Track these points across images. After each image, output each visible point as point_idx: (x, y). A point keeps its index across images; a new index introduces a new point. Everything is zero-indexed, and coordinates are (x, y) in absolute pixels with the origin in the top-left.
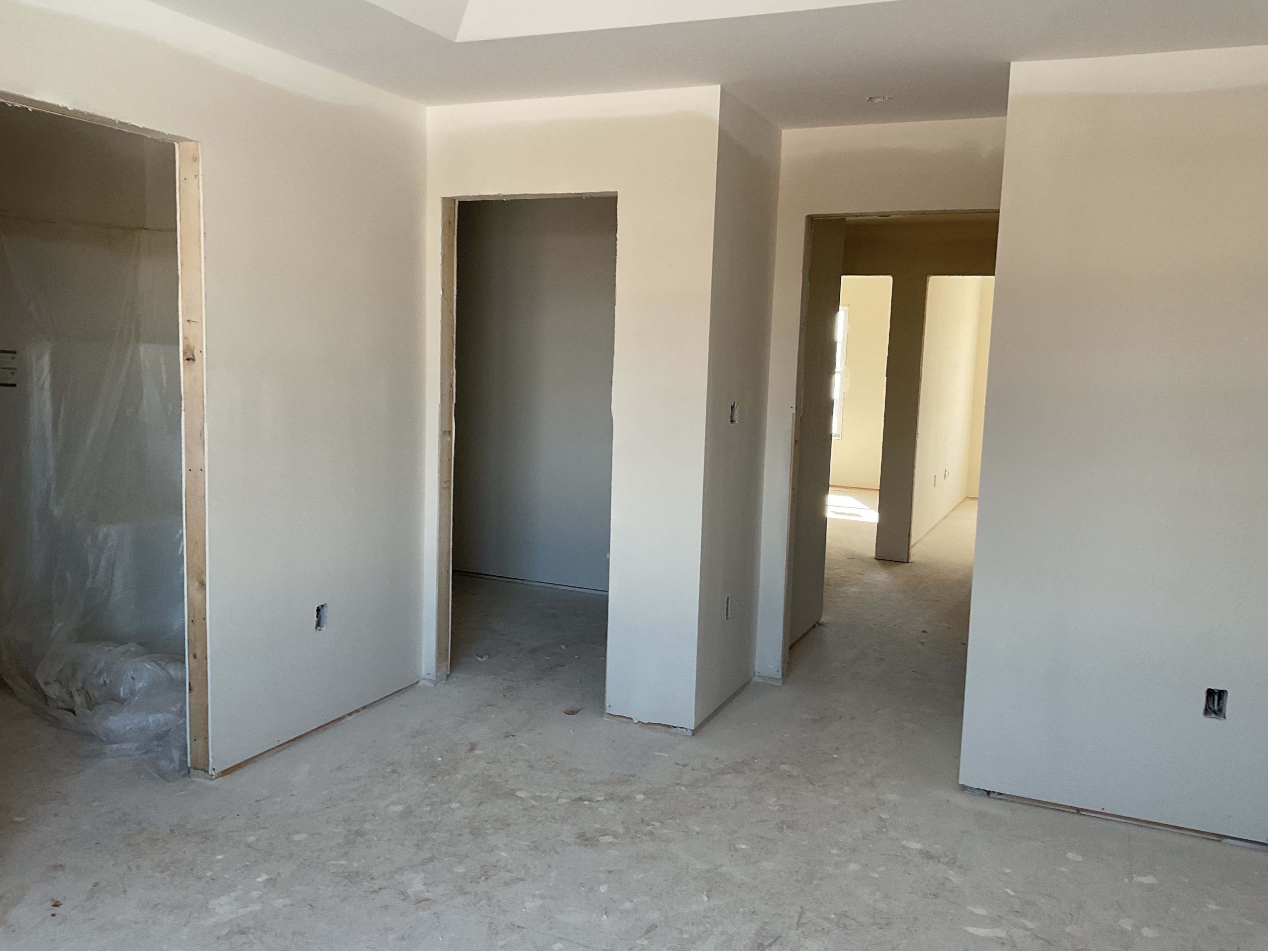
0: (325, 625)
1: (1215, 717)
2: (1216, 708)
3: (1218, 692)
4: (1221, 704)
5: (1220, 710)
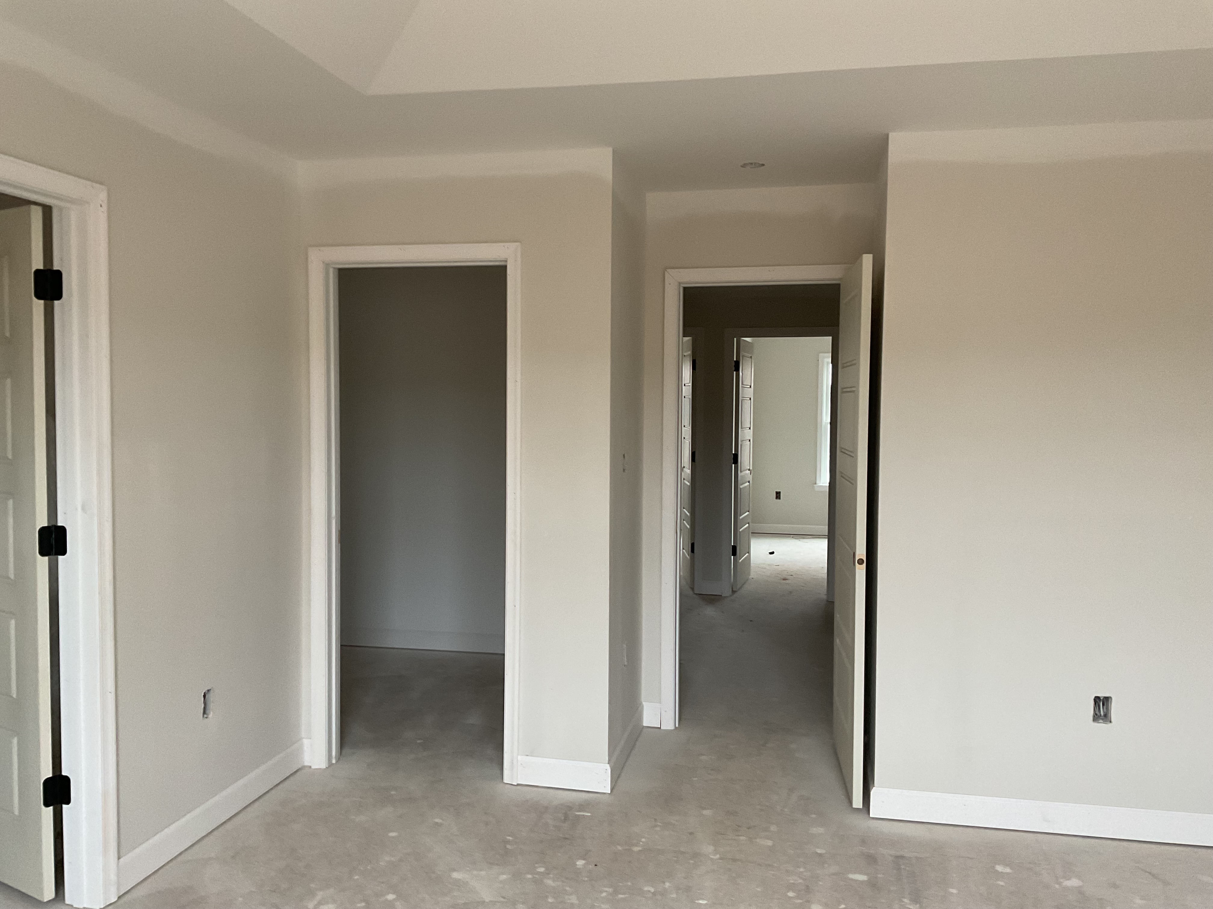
0: (211, 713)
1: (1102, 722)
2: (1102, 713)
3: (1103, 700)
4: (1105, 710)
5: (1105, 715)
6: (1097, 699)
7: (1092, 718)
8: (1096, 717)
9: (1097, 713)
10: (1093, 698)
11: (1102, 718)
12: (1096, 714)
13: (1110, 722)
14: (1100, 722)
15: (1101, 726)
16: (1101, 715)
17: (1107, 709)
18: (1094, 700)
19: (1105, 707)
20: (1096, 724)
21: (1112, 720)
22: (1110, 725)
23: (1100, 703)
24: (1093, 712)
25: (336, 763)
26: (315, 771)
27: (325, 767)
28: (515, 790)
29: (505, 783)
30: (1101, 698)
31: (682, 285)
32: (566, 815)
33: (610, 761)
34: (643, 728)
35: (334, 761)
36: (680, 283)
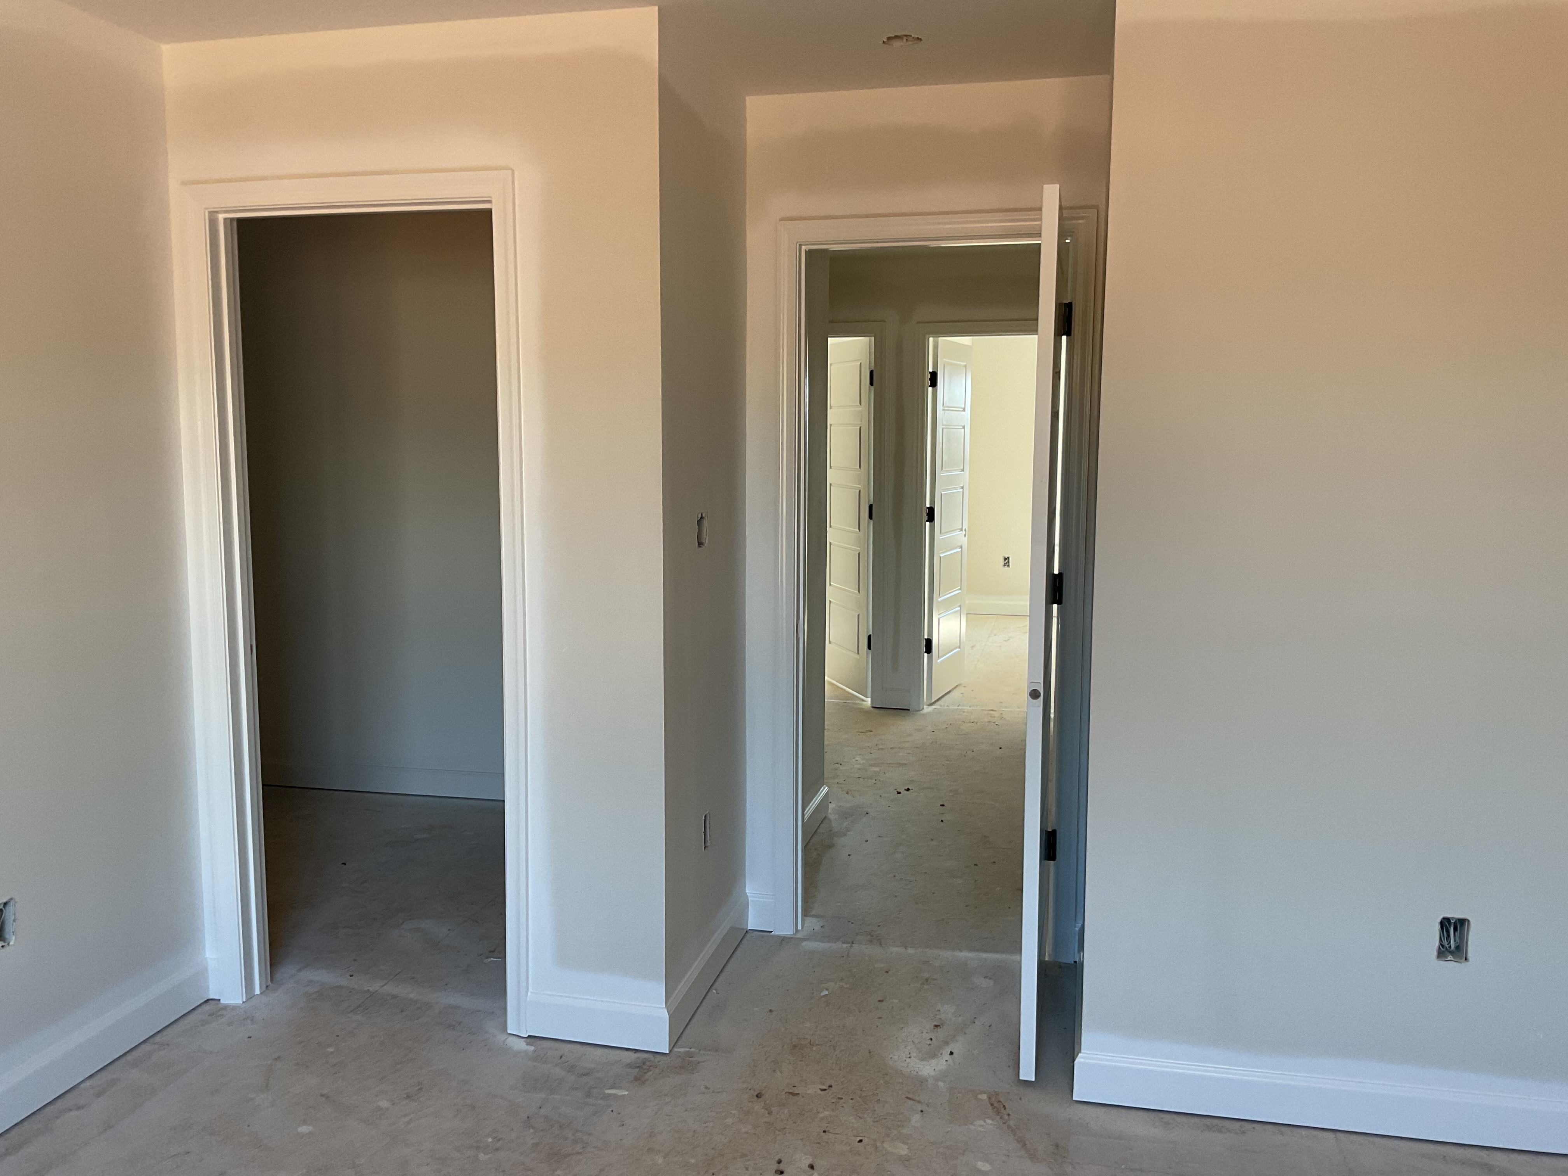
0: (13, 936)
1: (1452, 959)
2: (1453, 947)
3: (1454, 923)
4: (1458, 940)
5: (1458, 948)
6: (1445, 923)
7: (1435, 953)
8: (1443, 952)
9: (1445, 943)
10: (1439, 920)
11: (1452, 953)
12: (1443, 946)
13: (1466, 959)
14: (1449, 959)
15: (1450, 966)
16: (1450, 947)
17: (1462, 937)
18: (1442, 924)
19: (1457, 934)
20: (1442, 963)
21: (1470, 955)
22: (1465, 964)
23: (1450, 927)
24: (1437, 943)
25: (261, 993)
26: (226, 1007)
27: (244, 1002)
28: (521, 1045)
29: (509, 1032)
30: (1452, 921)
31: (803, 247)
32: (589, 1095)
33: (669, 1003)
34: (747, 931)
35: (257, 992)
36: (800, 243)
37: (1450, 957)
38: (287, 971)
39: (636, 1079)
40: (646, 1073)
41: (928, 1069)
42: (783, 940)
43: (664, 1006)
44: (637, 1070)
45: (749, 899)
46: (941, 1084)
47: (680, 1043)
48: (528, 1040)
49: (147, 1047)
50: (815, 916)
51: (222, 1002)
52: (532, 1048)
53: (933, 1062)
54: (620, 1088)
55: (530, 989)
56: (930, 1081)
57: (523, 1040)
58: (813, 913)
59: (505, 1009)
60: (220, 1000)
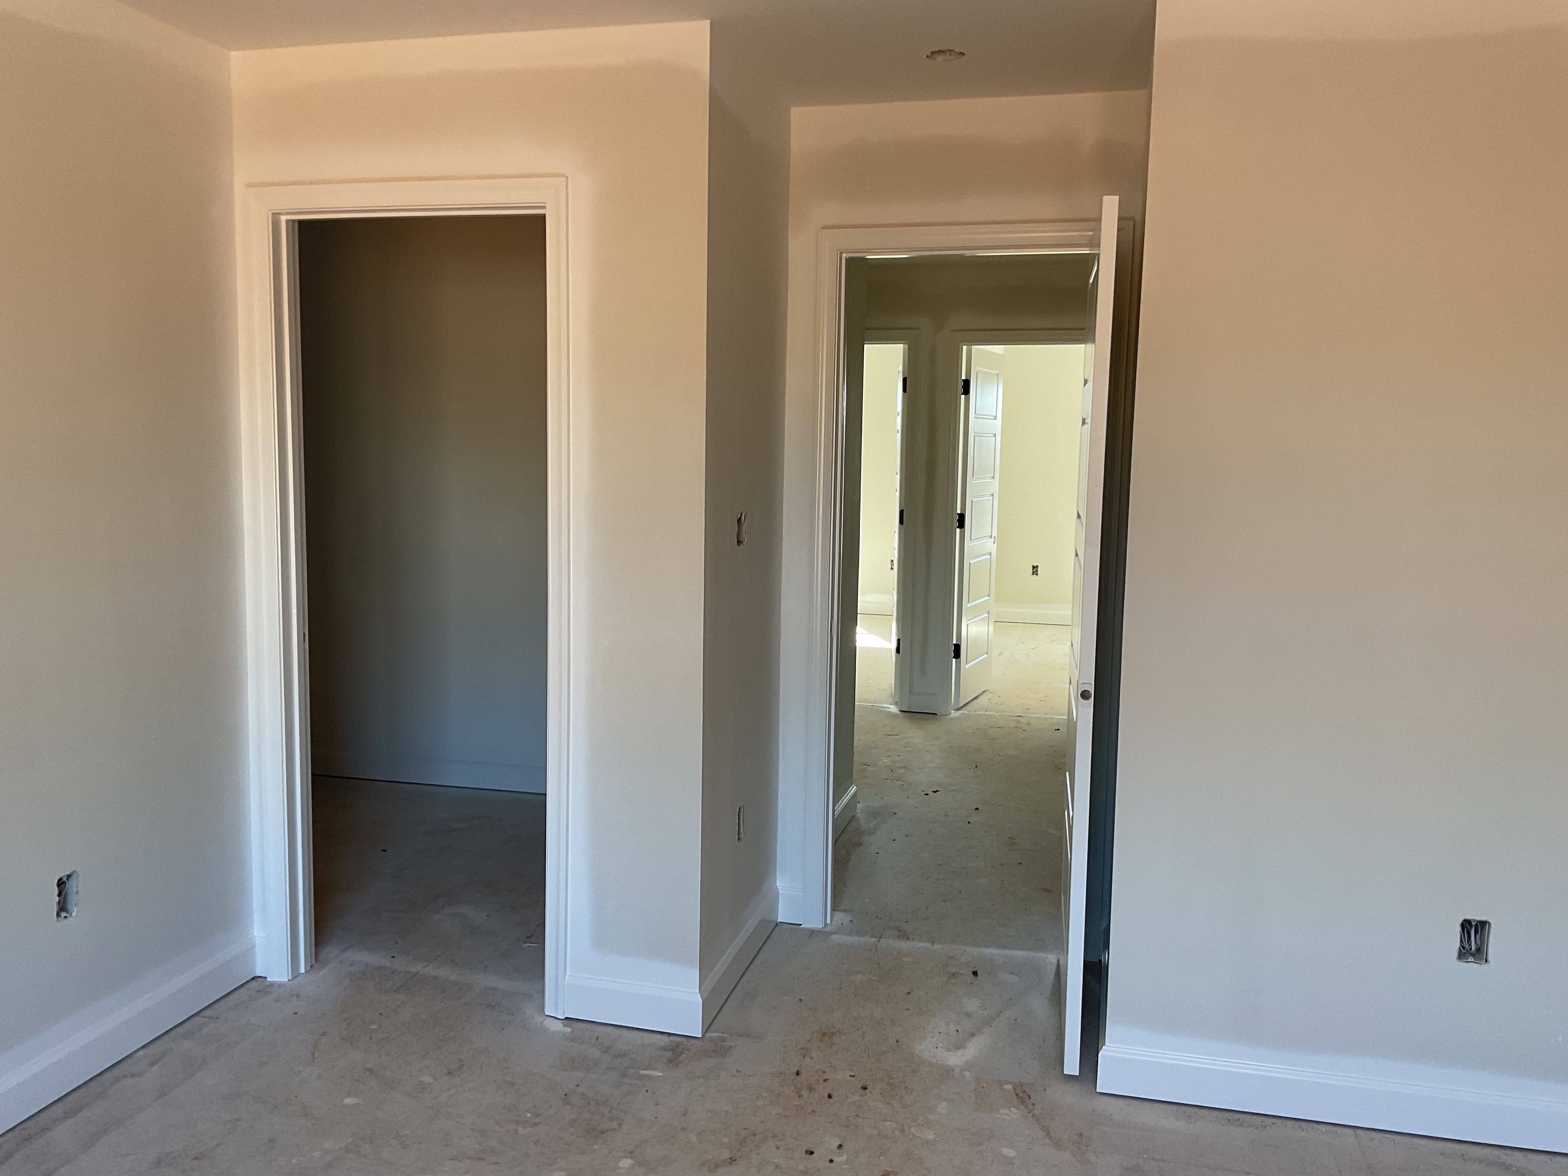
0: (76, 909)
1: (1473, 960)
2: (1473, 948)
3: (1475, 925)
4: (1478, 942)
5: (1478, 950)
6: (1466, 925)
7: (1456, 954)
8: (1463, 953)
9: (1466, 945)
10: (1460, 921)
11: (1472, 955)
12: (1463, 948)
13: (1486, 961)
14: (1469, 960)
15: (1471, 967)
16: (1471, 949)
17: (1482, 939)
18: (1462, 925)
19: (1478, 936)
20: (1463, 965)
21: (1490, 958)
22: (1485, 967)
23: (1471, 929)
24: (1458, 945)
25: (306, 972)
26: (272, 985)
27: (289, 980)
28: (558, 1026)
29: (546, 1014)
30: (1473, 923)
31: (844, 255)
32: (624, 1075)
33: (703, 988)
34: (777, 924)
35: (302, 970)
36: (841, 251)
37: (1471, 959)
38: (331, 951)
39: (670, 1061)
40: (680, 1056)
41: (955, 1059)
42: (812, 933)
43: (698, 992)
44: (671, 1052)
45: (780, 891)
46: (967, 1073)
47: (712, 1028)
48: (565, 1022)
49: (197, 1019)
50: (844, 911)
51: (268, 979)
52: (569, 1030)
53: (960, 1052)
54: (655, 1069)
55: (568, 973)
56: (957, 1071)
57: (561, 1021)
58: (842, 907)
59: (543, 991)
60: (266, 978)
